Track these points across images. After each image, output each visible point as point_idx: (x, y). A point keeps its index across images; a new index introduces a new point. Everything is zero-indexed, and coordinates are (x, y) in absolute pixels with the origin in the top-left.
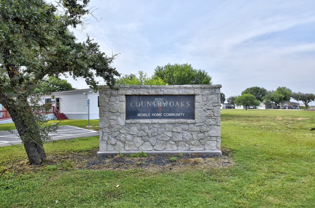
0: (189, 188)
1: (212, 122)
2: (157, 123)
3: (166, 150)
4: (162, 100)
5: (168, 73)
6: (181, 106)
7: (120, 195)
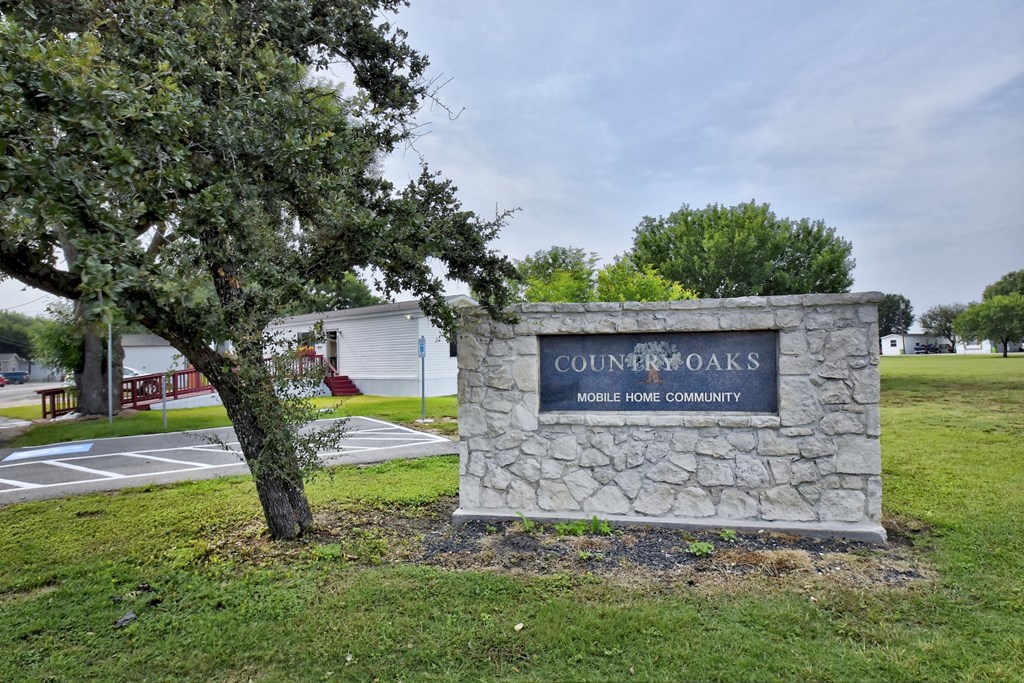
0: (757, 656)
1: (846, 423)
2: (641, 426)
3: (676, 513)
4: (659, 349)
5: (681, 236)
6: (729, 368)
7: (525, 656)
